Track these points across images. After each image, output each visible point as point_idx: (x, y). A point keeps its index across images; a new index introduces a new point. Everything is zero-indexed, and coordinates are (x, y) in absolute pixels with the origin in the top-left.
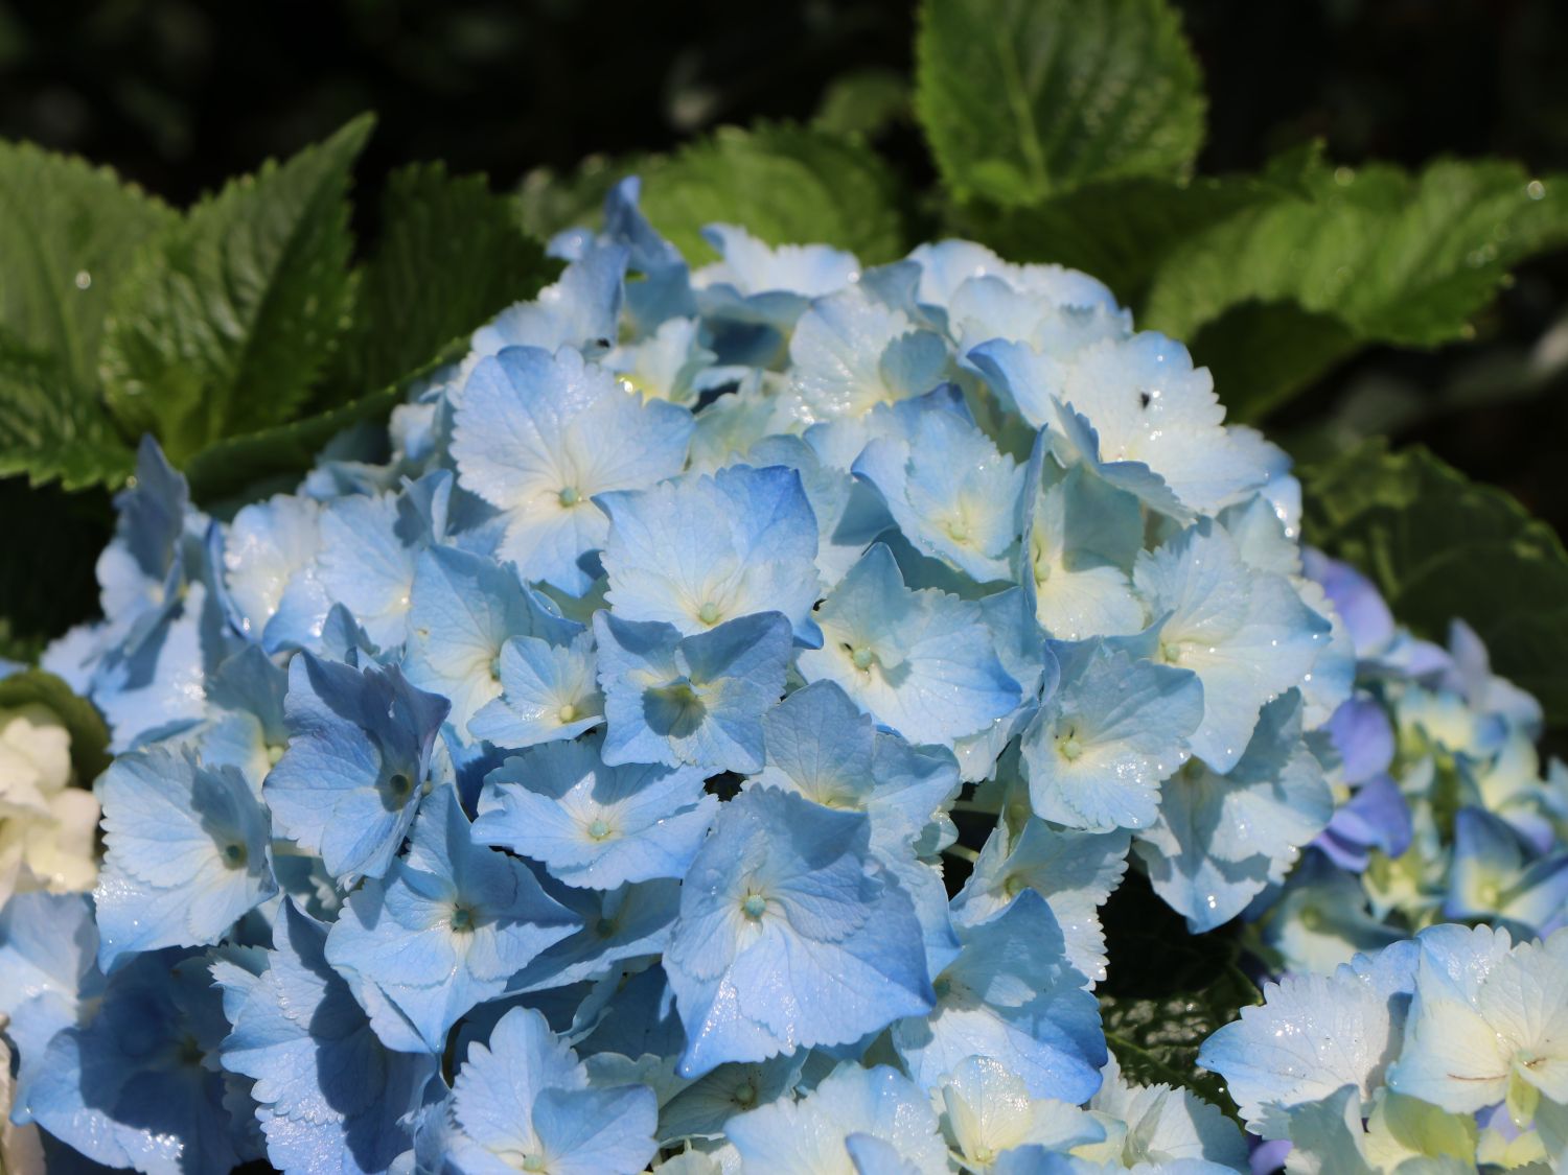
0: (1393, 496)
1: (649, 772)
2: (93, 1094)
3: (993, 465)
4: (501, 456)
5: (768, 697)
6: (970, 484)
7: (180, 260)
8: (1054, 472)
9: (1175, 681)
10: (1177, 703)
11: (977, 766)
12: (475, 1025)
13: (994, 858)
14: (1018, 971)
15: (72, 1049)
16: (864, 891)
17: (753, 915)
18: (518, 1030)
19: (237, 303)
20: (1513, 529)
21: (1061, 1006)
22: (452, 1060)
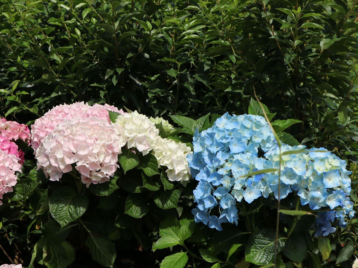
0: (282, 136)
1: (229, 138)
2: (194, 165)
3: (250, 123)
4: (219, 124)
5: (235, 133)
6: (249, 124)
7: (197, 123)
8: (254, 123)
9: (262, 134)
10: (262, 135)
11: (249, 139)
12: (218, 152)
13: (250, 144)
14: (252, 150)
15: (192, 162)
16: (242, 143)
17: (235, 146)
18: (220, 152)
19: (201, 125)
20: (290, 136)
21: (255, 152)
22: (216, 153)
